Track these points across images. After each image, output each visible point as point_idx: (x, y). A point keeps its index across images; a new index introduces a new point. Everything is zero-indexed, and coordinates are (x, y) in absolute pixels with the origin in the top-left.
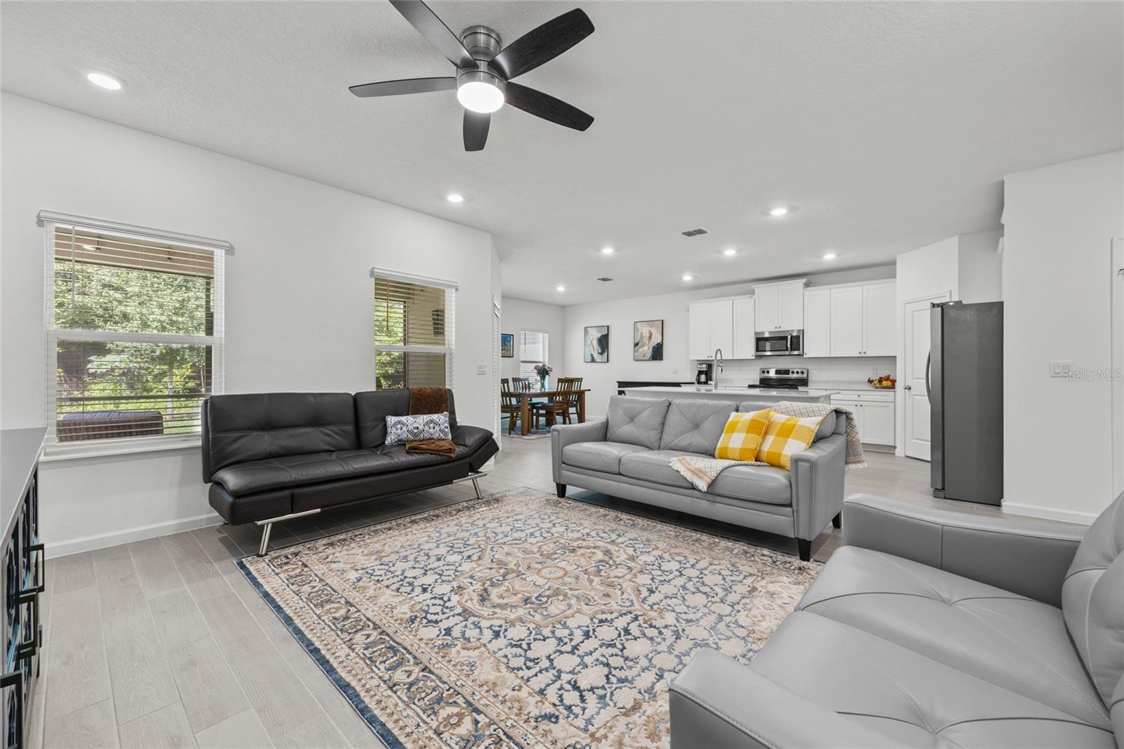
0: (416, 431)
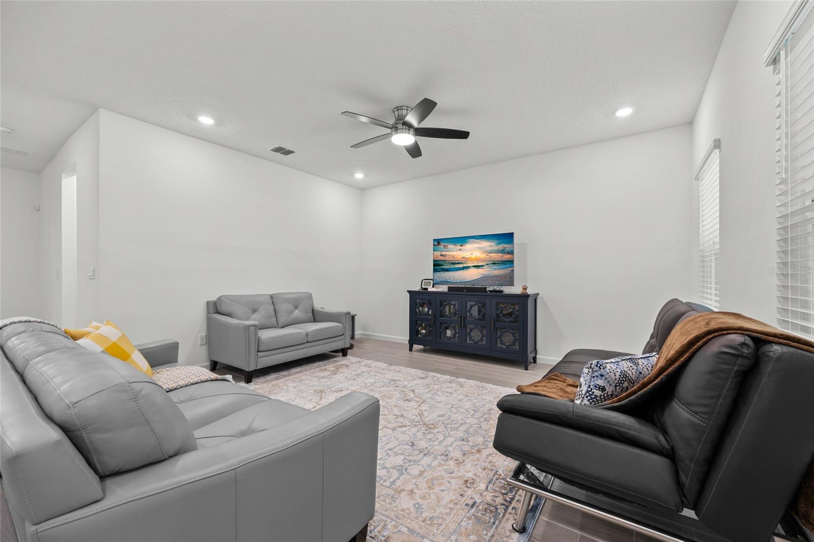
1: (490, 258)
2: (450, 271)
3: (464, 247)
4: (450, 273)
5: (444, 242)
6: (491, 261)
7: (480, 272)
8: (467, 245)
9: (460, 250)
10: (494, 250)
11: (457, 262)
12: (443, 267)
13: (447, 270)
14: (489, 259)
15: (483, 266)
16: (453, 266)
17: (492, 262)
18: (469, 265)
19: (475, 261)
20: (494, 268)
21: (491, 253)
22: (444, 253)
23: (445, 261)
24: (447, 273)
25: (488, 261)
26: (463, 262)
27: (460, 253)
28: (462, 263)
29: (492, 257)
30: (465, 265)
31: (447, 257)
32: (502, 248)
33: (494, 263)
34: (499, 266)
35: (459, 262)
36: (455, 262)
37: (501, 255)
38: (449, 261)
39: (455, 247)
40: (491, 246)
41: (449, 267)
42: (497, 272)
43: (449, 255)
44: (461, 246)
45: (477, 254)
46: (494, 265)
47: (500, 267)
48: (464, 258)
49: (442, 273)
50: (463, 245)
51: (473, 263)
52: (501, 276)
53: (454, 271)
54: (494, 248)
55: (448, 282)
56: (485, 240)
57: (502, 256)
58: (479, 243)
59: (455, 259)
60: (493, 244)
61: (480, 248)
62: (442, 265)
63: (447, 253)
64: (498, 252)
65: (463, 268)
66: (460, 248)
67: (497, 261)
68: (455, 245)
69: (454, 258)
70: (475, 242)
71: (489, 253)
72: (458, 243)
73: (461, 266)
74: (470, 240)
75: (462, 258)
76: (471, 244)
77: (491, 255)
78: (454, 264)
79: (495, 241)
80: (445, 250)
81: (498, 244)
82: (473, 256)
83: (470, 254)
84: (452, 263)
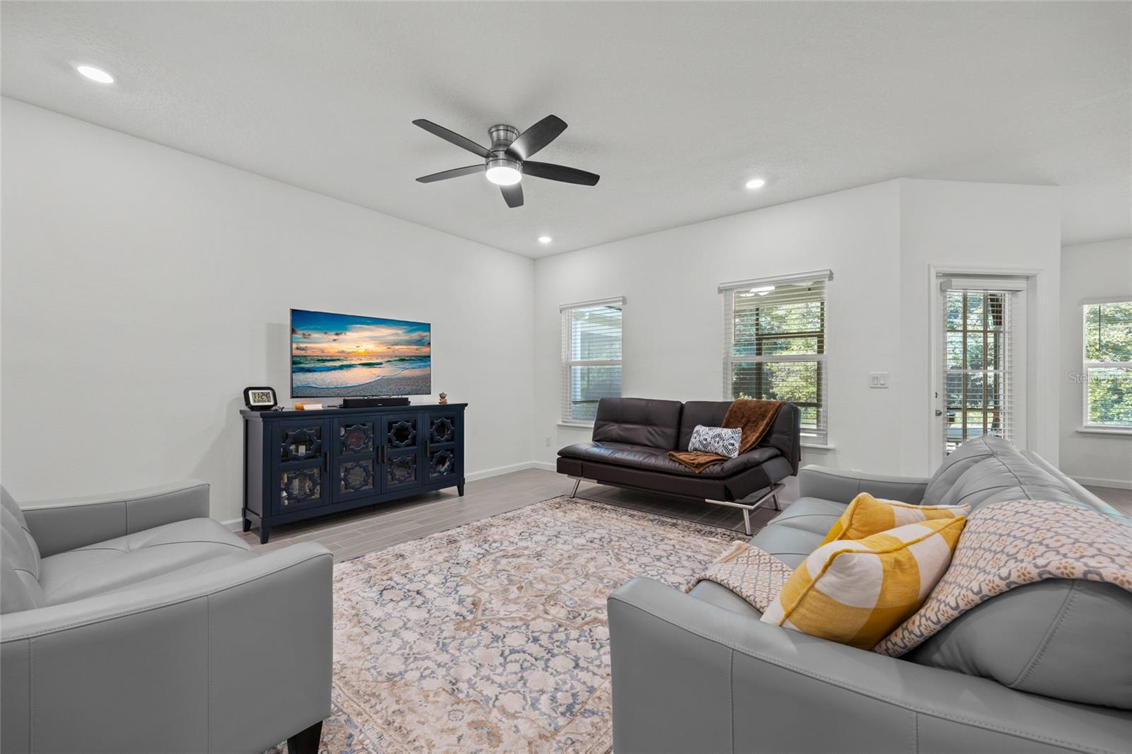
0: (704, 442)
1: (393, 351)
2: (314, 371)
3: (342, 337)
4: (316, 375)
5: (303, 329)
6: (396, 357)
7: (373, 372)
8: (348, 333)
9: (335, 340)
10: (402, 340)
11: (329, 358)
12: (302, 365)
13: (309, 370)
14: (390, 354)
15: (381, 364)
16: (321, 365)
17: (398, 359)
18: (353, 362)
19: (365, 356)
20: (403, 366)
21: (397, 344)
22: (303, 345)
23: (305, 356)
24: (309, 375)
25: (391, 357)
26: (342, 358)
27: (335, 345)
28: (338, 360)
29: (397, 350)
30: (345, 363)
31: (308, 352)
32: (417, 338)
33: (403, 360)
34: (412, 363)
35: (333, 358)
36: (324, 358)
37: (415, 347)
38: (313, 356)
39: (325, 336)
40: (397, 334)
41: (313, 365)
42: (407, 373)
43: (312, 348)
44: (337, 334)
45: (371, 347)
46: (402, 363)
47: (414, 365)
48: (343, 352)
49: (301, 374)
50: (341, 334)
51: (361, 360)
52: (415, 379)
53: (323, 371)
54: (401, 338)
55: (312, 387)
56: (383, 326)
57: (417, 350)
58: (371, 330)
59: (324, 354)
60: (400, 332)
61: (373, 338)
62: (300, 363)
63: (308, 345)
64: (409, 343)
65: (341, 367)
66: (336, 337)
67: (407, 357)
68: (326, 333)
69: (323, 352)
70: (365, 330)
71: (393, 345)
72: (331, 330)
73: (338, 364)
74: (354, 326)
75: (339, 352)
76: (356, 332)
77: (397, 347)
78: (324, 361)
79: (405, 327)
80: (305, 340)
81: (408, 332)
82: (362, 350)
83: (354, 347)
84: (319, 360)
